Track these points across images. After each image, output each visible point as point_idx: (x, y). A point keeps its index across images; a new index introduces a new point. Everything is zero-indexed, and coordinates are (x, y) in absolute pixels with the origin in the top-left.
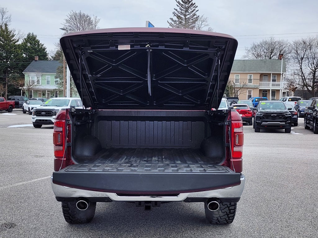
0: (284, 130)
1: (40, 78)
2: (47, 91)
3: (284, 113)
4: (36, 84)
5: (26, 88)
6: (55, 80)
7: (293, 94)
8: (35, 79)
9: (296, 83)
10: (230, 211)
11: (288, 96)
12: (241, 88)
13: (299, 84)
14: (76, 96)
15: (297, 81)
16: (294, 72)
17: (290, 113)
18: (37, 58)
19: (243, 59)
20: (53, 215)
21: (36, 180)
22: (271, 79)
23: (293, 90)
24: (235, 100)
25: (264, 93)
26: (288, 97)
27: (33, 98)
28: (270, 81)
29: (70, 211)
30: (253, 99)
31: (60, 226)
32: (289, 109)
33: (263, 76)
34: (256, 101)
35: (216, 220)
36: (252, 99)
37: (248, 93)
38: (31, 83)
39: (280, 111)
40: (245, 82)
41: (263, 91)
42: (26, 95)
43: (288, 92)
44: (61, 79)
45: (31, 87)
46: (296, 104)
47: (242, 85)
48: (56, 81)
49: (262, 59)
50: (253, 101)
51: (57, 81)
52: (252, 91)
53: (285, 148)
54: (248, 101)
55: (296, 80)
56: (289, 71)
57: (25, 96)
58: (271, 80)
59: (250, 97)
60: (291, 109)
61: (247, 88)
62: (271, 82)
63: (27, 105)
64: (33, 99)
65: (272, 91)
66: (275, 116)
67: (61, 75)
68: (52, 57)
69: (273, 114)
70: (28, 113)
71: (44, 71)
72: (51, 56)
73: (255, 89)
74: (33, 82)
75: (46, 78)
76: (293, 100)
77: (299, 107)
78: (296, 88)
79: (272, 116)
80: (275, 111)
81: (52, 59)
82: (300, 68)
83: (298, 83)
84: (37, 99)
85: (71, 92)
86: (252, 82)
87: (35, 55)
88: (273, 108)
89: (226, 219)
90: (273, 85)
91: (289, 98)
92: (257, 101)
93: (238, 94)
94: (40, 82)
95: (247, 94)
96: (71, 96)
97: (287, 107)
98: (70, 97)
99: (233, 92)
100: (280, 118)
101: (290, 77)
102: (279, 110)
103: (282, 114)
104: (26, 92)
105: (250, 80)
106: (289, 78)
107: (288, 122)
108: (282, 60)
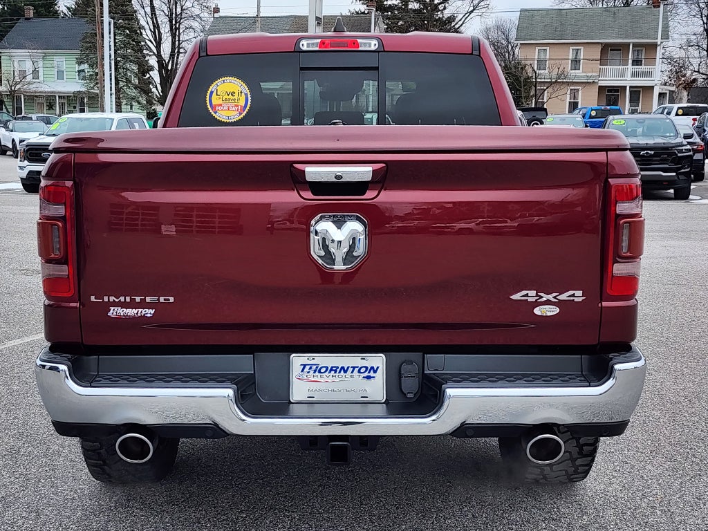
0: (672, 191)
1: (40, 64)
2: (59, 97)
3: (674, 147)
4: (29, 78)
5: (5, 89)
6: (77, 68)
7: (685, 98)
8: (29, 67)
9: (691, 68)
10: (581, 449)
11: (672, 101)
12: (551, 83)
13: (698, 72)
14: (131, 108)
15: (695, 62)
16: (689, 41)
17: (689, 147)
18: (30, 13)
19: (556, 7)
20: (59, 453)
21: (18, 342)
22: (630, 57)
23: (685, 88)
24: (538, 115)
25: (611, 95)
26: (676, 106)
27: (23, 115)
28: (627, 65)
29: (103, 451)
30: (584, 111)
31: (76, 492)
32: (686, 137)
33: (610, 51)
34: (591, 117)
35: (539, 475)
36: (581, 113)
37: (568, 96)
38: (17, 78)
39: (664, 141)
40: (562, 67)
41: (609, 91)
42: (6, 108)
43: (672, 92)
44: (91, 66)
45: (18, 87)
46: (696, 122)
47: (554, 75)
48: (79, 71)
49: (604, 6)
50: (584, 116)
51: (83, 71)
52: (580, 92)
53: (682, 243)
54: (571, 115)
55: (691, 60)
56: (676, 36)
57: (4, 110)
58: (630, 61)
59: (574, 106)
60: (691, 136)
61: (569, 84)
62: (630, 66)
63: (7, 133)
64: (24, 118)
65: (632, 89)
66: (651, 156)
67: (92, 56)
68: (68, 8)
69: (643, 149)
70: (11, 153)
71: (48, 44)
72: (66, 6)
73: (588, 86)
74: (23, 74)
75: (55, 62)
76: (686, 112)
77: (705, 131)
78: (695, 80)
79: (643, 156)
80: (651, 142)
81: (69, 14)
82: (702, 28)
83: (696, 70)
84: (34, 117)
85: (118, 98)
86: (581, 65)
87: (25, 5)
88: (644, 135)
89: (566, 471)
90: (634, 74)
91: (679, 108)
92: (594, 117)
93: (543, 99)
94: (41, 74)
95: (568, 100)
96: (119, 110)
97: (682, 132)
98: (117, 112)
99: (531, 94)
100: (663, 161)
101: (678, 54)
102: (659, 141)
103: (667, 149)
104: (5, 100)
105: (576, 63)
106: (675, 57)
107: (683, 171)
108: (662, 6)
